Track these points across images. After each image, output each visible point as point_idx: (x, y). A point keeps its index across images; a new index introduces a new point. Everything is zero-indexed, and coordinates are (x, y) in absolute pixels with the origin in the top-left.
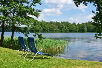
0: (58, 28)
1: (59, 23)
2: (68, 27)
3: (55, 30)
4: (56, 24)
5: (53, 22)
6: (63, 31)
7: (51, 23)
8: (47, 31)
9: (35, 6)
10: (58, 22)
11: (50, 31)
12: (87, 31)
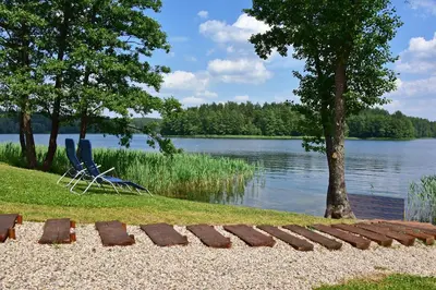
0: (254, 122)
1: (257, 107)
2: (285, 120)
3: (244, 129)
4: (248, 109)
5: (239, 104)
6: (270, 134)
7: (232, 106)
8: (218, 133)
9: (149, 55)
10: (254, 103)
11: (227, 133)
12: (350, 135)
